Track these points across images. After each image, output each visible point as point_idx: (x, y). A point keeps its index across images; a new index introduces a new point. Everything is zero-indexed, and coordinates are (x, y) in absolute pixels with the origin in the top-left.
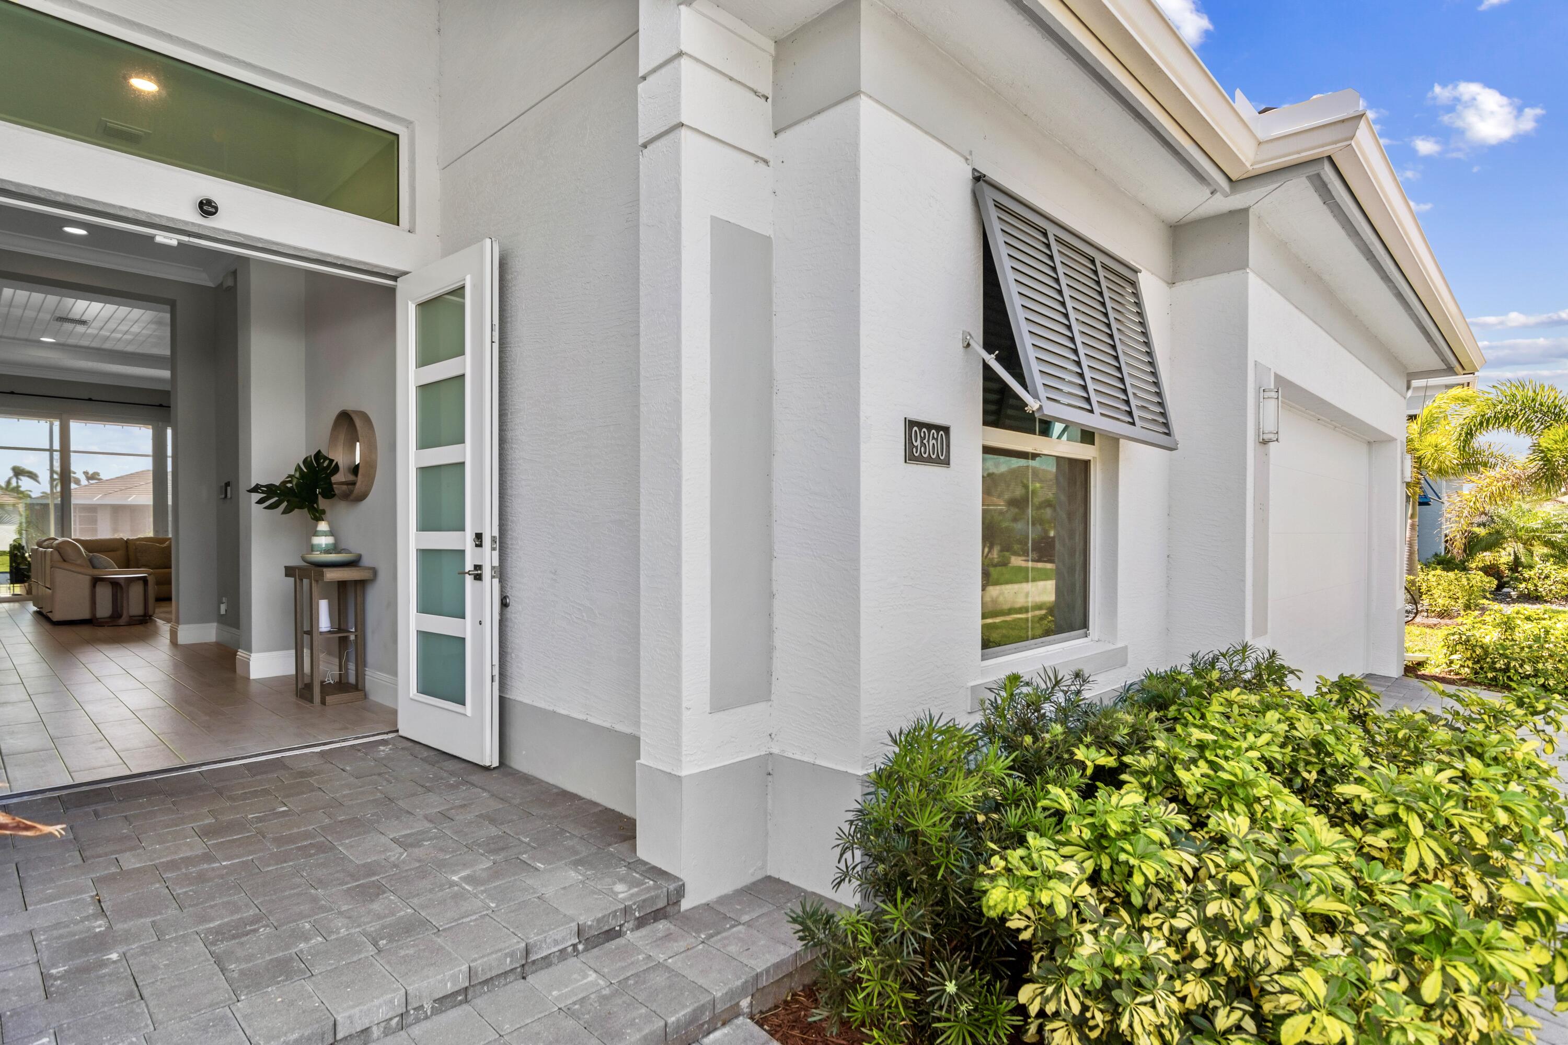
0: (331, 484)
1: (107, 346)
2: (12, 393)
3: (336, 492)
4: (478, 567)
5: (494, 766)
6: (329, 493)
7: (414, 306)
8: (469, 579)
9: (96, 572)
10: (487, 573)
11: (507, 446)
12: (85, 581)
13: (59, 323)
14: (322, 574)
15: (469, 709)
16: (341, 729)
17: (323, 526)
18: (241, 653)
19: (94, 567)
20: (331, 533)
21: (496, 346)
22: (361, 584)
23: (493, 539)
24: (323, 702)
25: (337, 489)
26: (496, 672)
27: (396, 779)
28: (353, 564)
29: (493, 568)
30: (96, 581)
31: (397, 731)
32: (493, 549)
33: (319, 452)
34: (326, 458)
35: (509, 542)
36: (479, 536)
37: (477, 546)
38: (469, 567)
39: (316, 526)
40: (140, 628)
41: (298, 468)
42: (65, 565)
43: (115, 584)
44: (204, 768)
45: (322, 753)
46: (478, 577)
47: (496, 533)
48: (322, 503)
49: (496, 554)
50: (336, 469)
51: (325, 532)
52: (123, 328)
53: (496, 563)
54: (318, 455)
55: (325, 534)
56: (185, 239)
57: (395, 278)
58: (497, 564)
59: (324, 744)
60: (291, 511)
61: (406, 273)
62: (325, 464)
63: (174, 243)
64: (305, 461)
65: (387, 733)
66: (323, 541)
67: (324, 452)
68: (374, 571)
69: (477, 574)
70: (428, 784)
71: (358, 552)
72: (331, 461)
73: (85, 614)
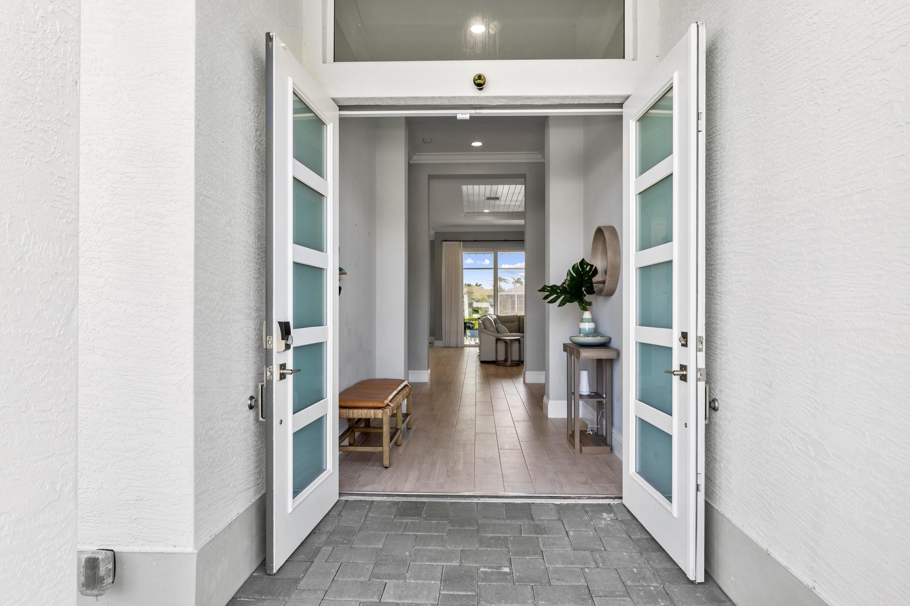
0: (592, 283)
1: (511, 210)
2: (475, 241)
3: (595, 289)
4: (683, 367)
5: (699, 581)
6: (591, 291)
7: (634, 123)
8: (676, 380)
9: (499, 335)
10: (691, 374)
11: (716, 240)
12: (494, 339)
13: (488, 201)
14: (579, 353)
15: (675, 508)
16: (583, 483)
17: (587, 315)
18: (545, 399)
19: (498, 332)
20: (593, 320)
21: (703, 136)
22: (611, 362)
23: (699, 339)
24: (581, 451)
25: (596, 287)
26: (702, 481)
27: (604, 562)
28: (604, 345)
29: (698, 370)
30: (498, 340)
31: (621, 498)
32: (698, 350)
33: (583, 260)
34: (588, 264)
35: (719, 342)
36: (684, 335)
37: (683, 345)
38: (676, 367)
39: (582, 314)
40: (515, 369)
41: (569, 273)
42: (485, 331)
43: (505, 342)
44: (482, 500)
45: (560, 507)
46: (684, 378)
47: (702, 333)
48: (588, 298)
49: (702, 355)
50: (595, 272)
51: (588, 319)
52: (515, 198)
53: (702, 365)
54: (583, 262)
55: (588, 321)
56: (473, 111)
57: (620, 106)
58: (704, 367)
59: (565, 498)
60: (564, 304)
61: (628, 97)
62: (588, 269)
63: (467, 117)
64: (573, 268)
65: (614, 498)
66: (587, 326)
67: (587, 260)
68: (618, 353)
69: (683, 375)
70: (629, 583)
71: (610, 336)
72: (592, 266)
73: (493, 359)
